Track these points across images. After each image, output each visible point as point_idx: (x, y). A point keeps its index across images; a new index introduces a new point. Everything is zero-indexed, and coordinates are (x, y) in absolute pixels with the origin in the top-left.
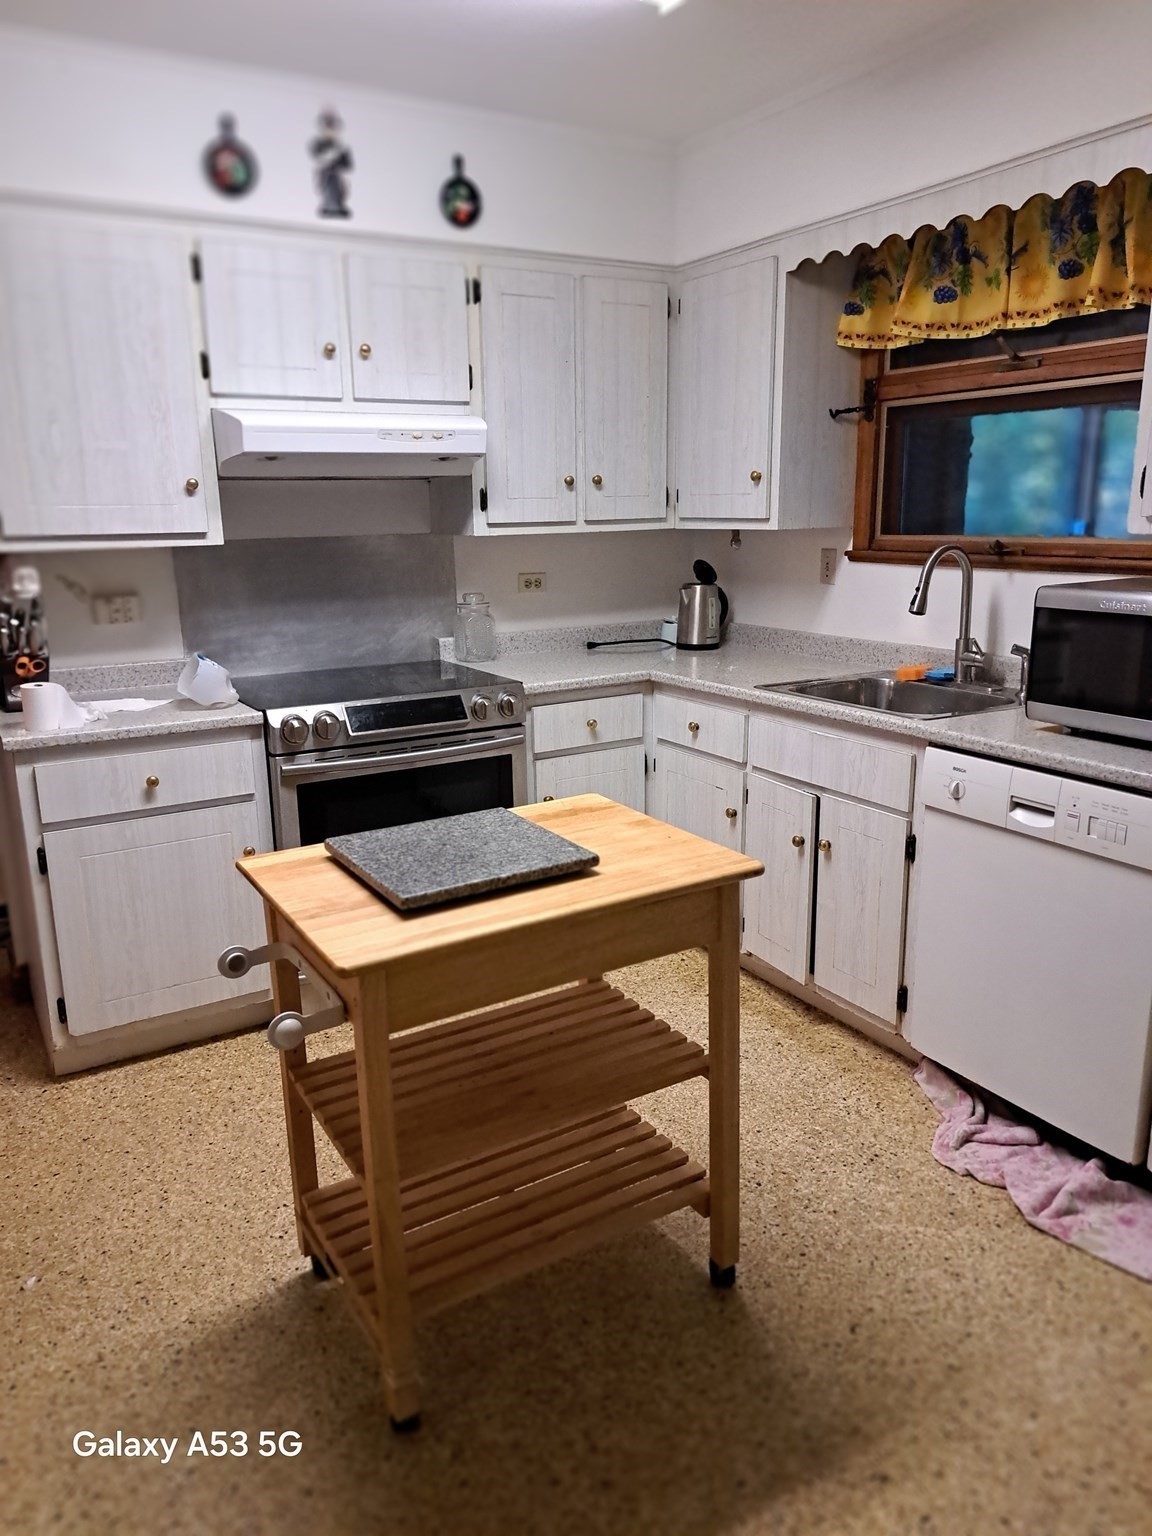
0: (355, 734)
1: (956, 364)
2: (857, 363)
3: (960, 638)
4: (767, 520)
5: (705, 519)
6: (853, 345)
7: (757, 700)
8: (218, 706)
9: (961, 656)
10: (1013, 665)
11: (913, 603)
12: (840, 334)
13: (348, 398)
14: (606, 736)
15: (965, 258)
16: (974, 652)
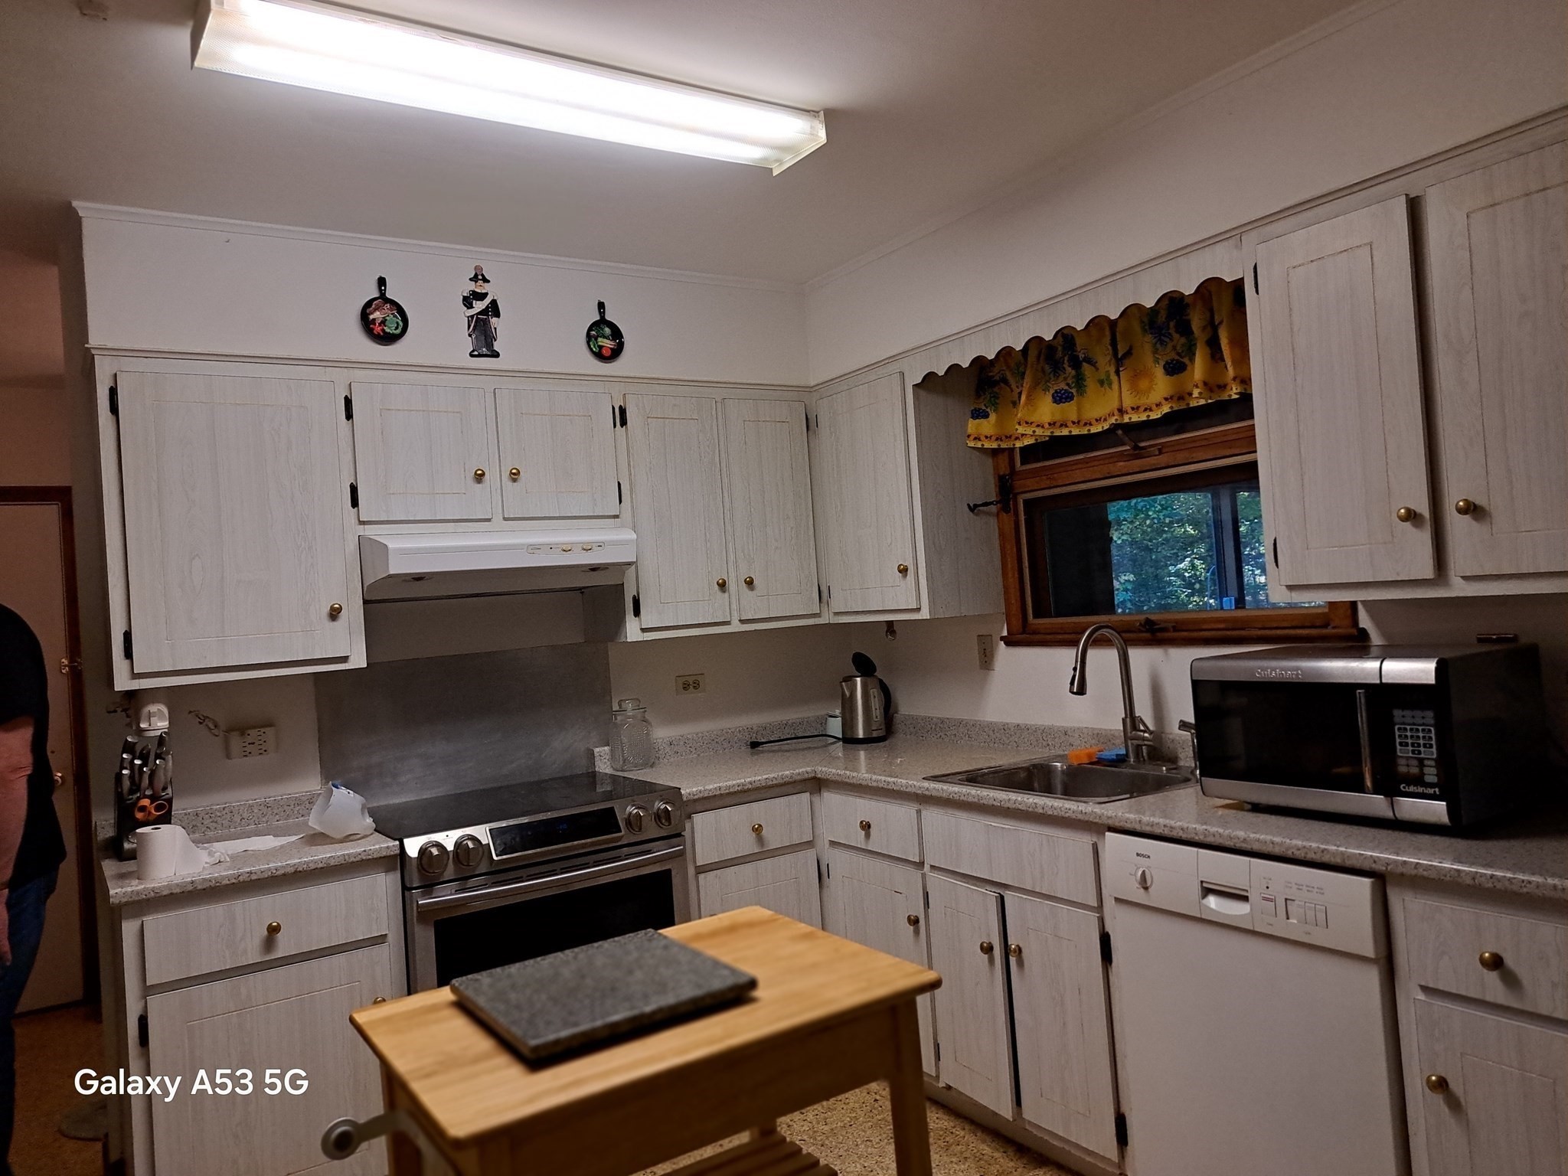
0: (500, 858)
1: (1081, 457)
2: (989, 462)
3: (1126, 717)
4: (918, 610)
5: (857, 613)
6: (983, 445)
7: (927, 793)
8: (352, 838)
9: (1129, 734)
10: (1184, 741)
11: (1072, 683)
12: (969, 436)
13: (498, 519)
14: (774, 841)
15: (1076, 364)
16: (1142, 731)
